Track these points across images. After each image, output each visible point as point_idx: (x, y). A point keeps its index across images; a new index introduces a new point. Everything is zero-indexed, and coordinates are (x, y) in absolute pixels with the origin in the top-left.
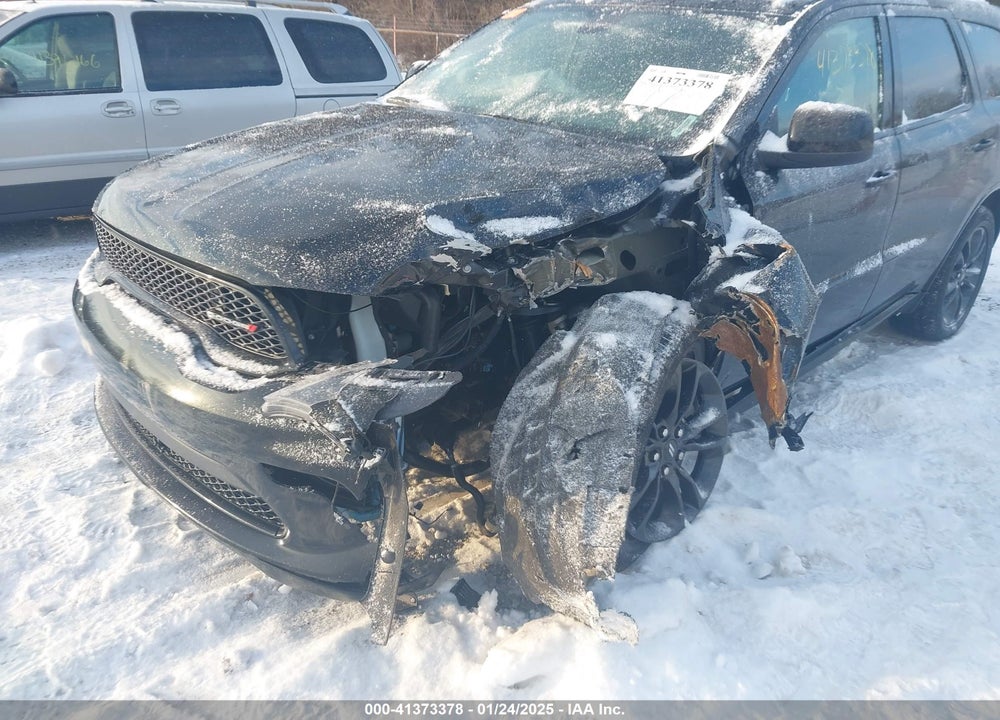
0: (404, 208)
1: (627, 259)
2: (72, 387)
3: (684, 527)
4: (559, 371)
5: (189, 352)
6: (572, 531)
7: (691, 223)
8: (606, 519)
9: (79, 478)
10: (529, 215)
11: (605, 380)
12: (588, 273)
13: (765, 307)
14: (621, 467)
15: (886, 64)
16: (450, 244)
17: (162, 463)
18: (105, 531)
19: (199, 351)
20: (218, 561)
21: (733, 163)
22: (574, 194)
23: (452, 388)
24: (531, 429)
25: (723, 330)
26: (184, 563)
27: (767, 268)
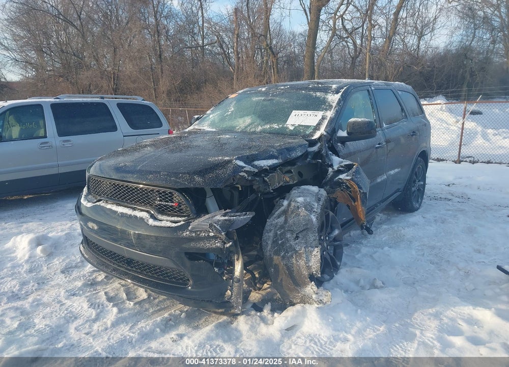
0: (227, 158)
1: (300, 174)
2: (55, 260)
3: (334, 276)
4: (285, 212)
5: (149, 217)
6: (302, 263)
7: (320, 161)
8: (313, 257)
9: (76, 291)
10: (267, 159)
11: (303, 212)
12: (288, 179)
13: (352, 183)
14: (314, 240)
15: (374, 105)
16: (245, 169)
17: (127, 271)
18: (99, 306)
19: (152, 217)
20: (151, 310)
21: (330, 141)
22: (281, 152)
23: (252, 217)
24: (279, 233)
25: (339, 194)
26: (138, 312)
27: (350, 171)
